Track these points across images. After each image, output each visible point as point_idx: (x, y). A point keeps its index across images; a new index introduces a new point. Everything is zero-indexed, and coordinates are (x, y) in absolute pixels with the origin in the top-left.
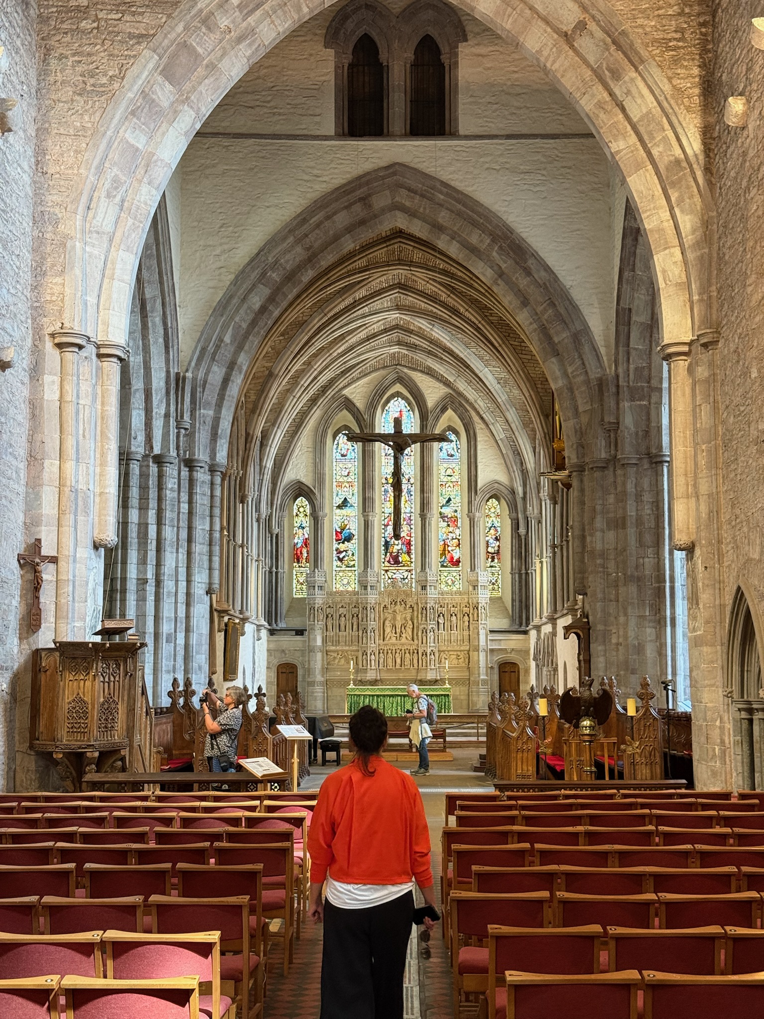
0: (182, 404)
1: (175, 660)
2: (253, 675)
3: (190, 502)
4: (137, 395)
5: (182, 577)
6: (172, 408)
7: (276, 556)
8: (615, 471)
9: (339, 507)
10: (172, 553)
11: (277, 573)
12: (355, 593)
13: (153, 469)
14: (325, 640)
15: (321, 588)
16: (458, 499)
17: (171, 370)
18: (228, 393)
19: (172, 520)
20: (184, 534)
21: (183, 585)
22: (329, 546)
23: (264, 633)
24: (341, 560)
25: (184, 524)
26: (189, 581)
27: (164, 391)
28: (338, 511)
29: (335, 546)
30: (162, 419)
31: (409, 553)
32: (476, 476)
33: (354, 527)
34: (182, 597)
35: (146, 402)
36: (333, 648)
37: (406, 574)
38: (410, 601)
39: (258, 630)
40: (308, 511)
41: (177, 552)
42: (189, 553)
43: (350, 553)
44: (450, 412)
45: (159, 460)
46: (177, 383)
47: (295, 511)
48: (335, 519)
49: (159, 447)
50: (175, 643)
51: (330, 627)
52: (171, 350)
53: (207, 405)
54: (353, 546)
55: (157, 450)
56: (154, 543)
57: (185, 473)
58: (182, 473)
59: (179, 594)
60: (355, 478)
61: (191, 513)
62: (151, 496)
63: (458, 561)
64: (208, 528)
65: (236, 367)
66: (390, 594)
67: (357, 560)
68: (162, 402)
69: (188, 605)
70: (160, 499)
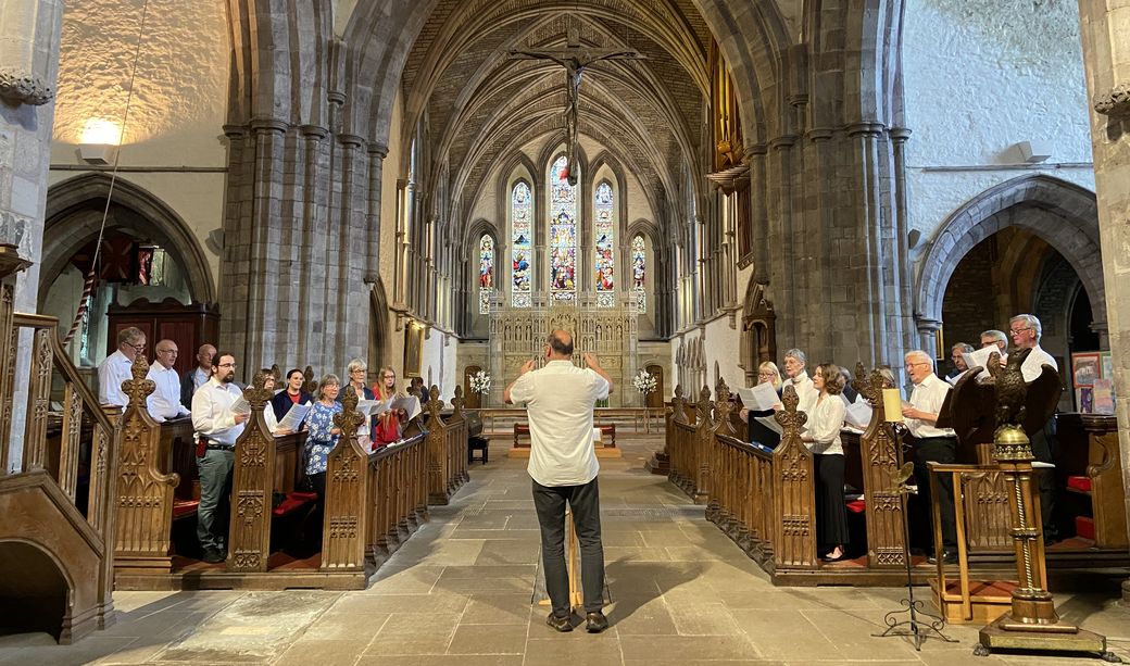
0: (335, 74)
1: (324, 351)
2: (441, 375)
3: (345, 181)
4: (282, 58)
5: (334, 261)
6: (324, 77)
7: (465, 279)
8: (802, 148)
9: (516, 242)
10: (323, 234)
11: (466, 294)
12: (529, 309)
13: (301, 141)
14: (504, 348)
15: (500, 304)
16: (611, 237)
17: (323, 36)
18: (388, 71)
19: (323, 199)
20: (337, 215)
21: (334, 270)
22: (509, 273)
23: (453, 341)
24: (518, 284)
25: (337, 203)
26: (342, 266)
27: (313, 58)
28: (516, 246)
29: (514, 273)
30: (312, 89)
31: (572, 279)
32: (627, 216)
33: (529, 259)
34: (333, 284)
35: (292, 68)
36: (510, 354)
37: (570, 296)
38: (573, 316)
39: (447, 338)
40: (492, 246)
41: (329, 234)
42: (343, 236)
43: (525, 279)
44: (605, 166)
45: (308, 132)
46: (328, 52)
47: (481, 246)
48: (514, 251)
49: (308, 119)
50: (325, 333)
51: (508, 337)
52: (321, 13)
53: (365, 81)
54: (528, 273)
55: (305, 121)
56: (301, 222)
57: (339, 150)
58: (336, 150)
59: (330, 279)
60: (530, 220)
61: (345, 192)
62: (297, 171)
63: (611, 286)
64: (366, 212)
65: (398, 44)
66: (557, 309)
67: (531, 285)
68: (311, 70)
69: (341, 291)
70: (308, 175)
